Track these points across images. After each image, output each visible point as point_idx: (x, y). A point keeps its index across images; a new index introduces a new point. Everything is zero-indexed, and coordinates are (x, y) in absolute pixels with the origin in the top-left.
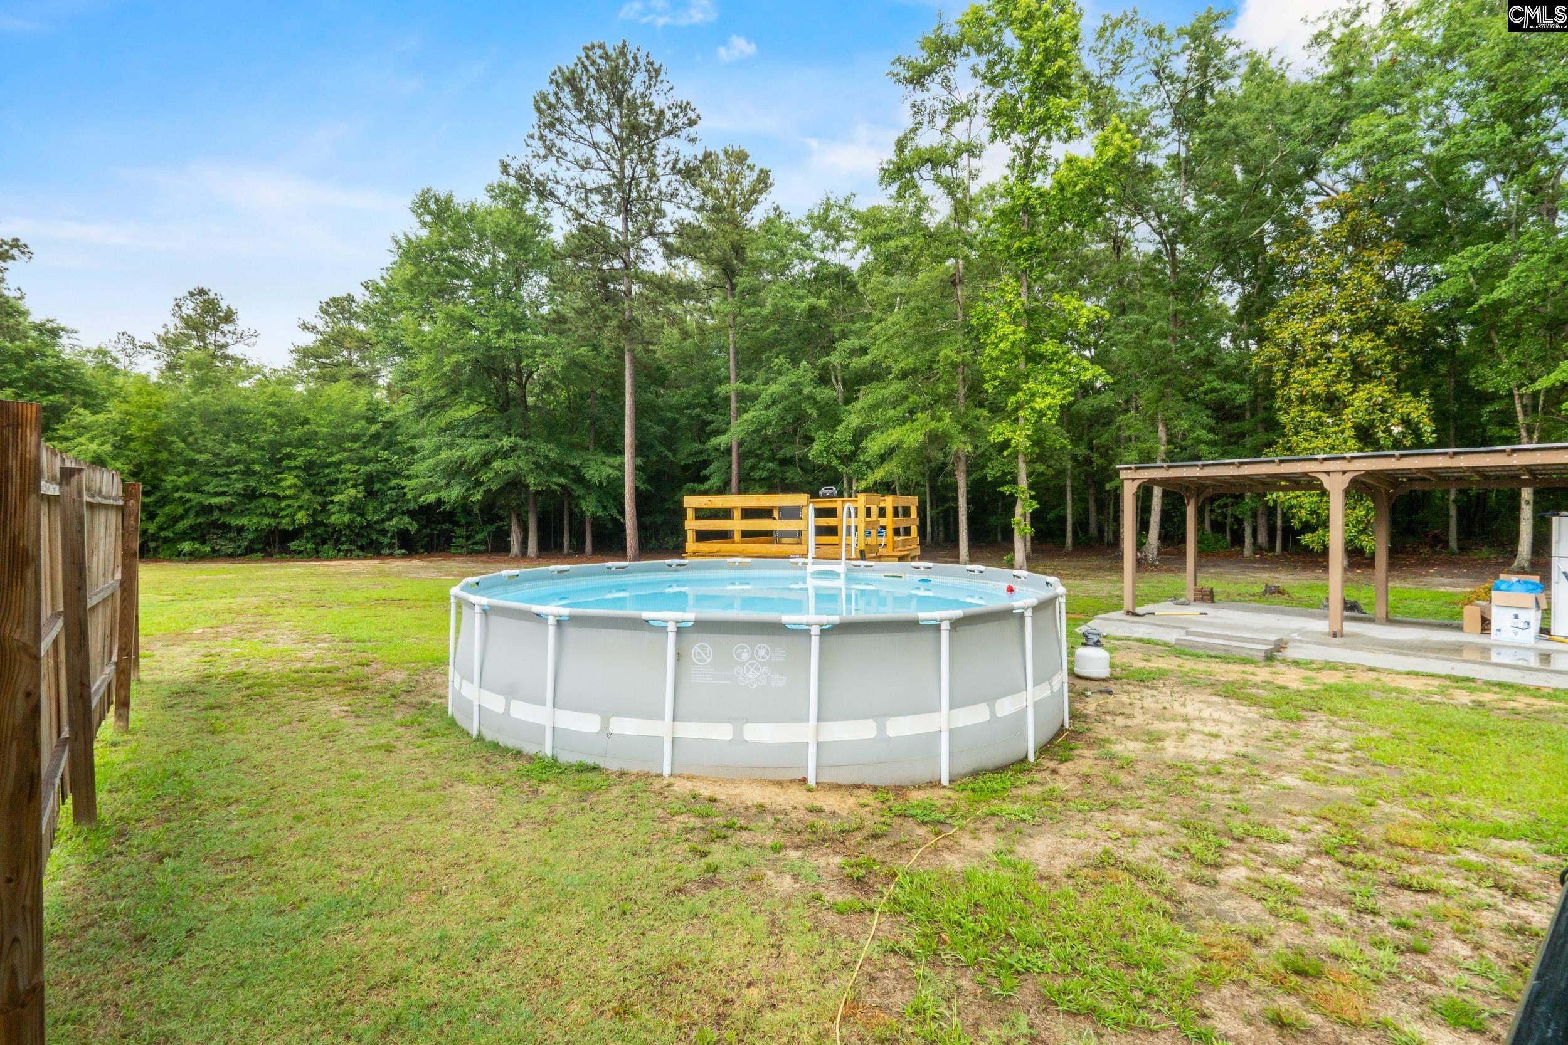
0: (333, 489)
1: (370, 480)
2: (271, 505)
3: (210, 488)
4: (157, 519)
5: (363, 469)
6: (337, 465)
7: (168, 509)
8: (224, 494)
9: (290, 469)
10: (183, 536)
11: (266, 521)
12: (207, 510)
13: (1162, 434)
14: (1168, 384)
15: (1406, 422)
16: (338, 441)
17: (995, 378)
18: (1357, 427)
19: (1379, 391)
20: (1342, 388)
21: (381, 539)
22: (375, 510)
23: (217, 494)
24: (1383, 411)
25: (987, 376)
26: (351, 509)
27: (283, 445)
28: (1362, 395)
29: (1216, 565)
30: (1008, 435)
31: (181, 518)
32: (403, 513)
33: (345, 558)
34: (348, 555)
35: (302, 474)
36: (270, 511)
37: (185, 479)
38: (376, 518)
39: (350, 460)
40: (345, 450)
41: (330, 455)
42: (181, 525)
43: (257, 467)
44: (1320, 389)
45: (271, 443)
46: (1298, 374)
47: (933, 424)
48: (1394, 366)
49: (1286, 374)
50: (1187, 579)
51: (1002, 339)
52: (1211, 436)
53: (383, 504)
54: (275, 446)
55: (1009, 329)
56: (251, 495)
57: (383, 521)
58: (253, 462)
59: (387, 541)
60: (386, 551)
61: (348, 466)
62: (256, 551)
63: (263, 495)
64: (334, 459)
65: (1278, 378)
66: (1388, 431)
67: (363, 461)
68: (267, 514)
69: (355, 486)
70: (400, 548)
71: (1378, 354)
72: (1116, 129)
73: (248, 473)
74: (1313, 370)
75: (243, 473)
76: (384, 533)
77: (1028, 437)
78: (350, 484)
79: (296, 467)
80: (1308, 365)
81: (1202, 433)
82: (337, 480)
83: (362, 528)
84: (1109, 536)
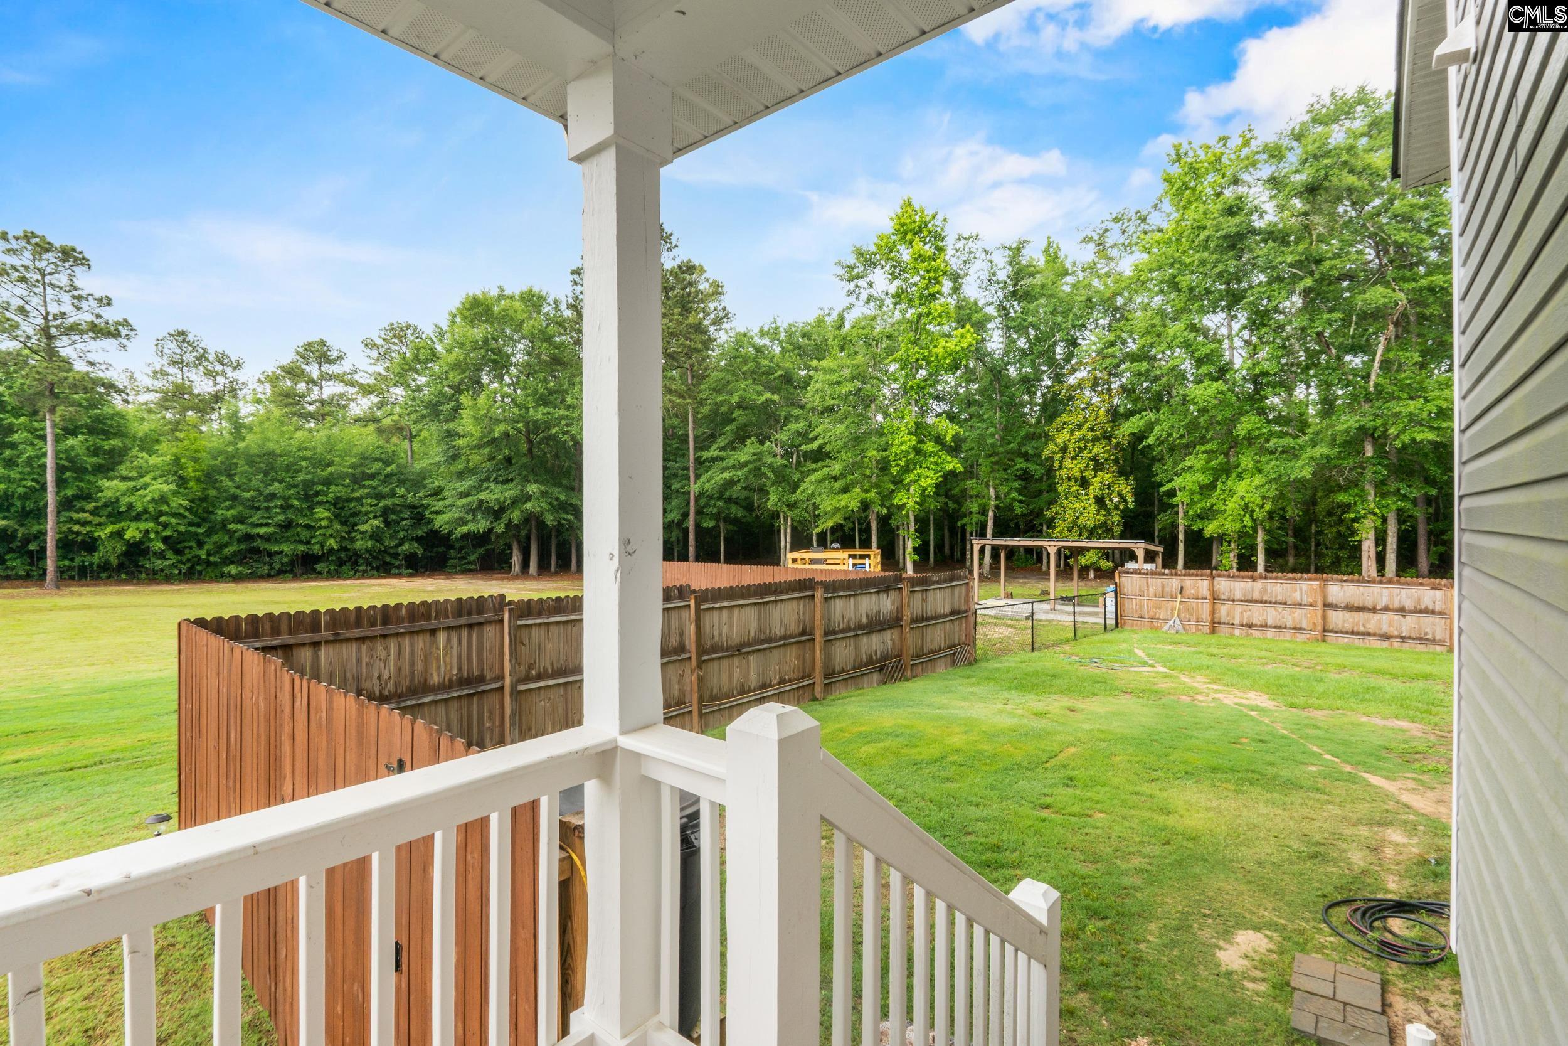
0: (356, 519)
1: (386, 512)
2: (305, 534)
3: (254, 520)
4: (206, 547)
5: (382, 503)
6: (359, 500)
7: (215, 538)
8: (267, 525)
9: (321, 503)
10: (227, 561)
11: (301, 548)
12: (248, 537)
13: (992, 493)
14: (996, 463)
15: (1120, 495)
16: (357, 480)
17: (898, 465)
18: (1095, 497)
19: (1107, 477)
20: (1089, 474)
21: (393, 561)
22: (392, 537)
23: (261, 525)
24: (1109, 489)
25: (893, 464)
26: (371, 537)
27: (314, 484)
28: (1098, 479)
29: (1025, 577)
30: (905, 501)
31: (226, 545)
32: (412, 539)
33: (363, 577)
34: (364, 575)
35: (332, 508)
36: (303, 538)
37: (232, 512)
38: (393, 544)
39: (369, 496)
40: (364, 486)
41: (353, 490)
42: (228, 551)
43: (296, 503)
44: (1078, 475)
45: (304, 482)
46: (1067, 463)
47: (863, 495)
48: (1116, 461)
49: (1061, 463)
50: (1002, 586)
51: (902, 443)
52: (1021, 498)
53: (396, 532)
54: (308, 484)
55: (906, 438)
56: (287, 525)
57: (397, 546)
58: (289, 497)
59: (397, 563)
60: (394, 571)
61: (369, 501)
62: (286, 572)
63: (298, 525)
64: (357, 495)
65: (1057, 464)
66: (1111, 500)
67: (380, 496)
68: (301, 542)
69: (375, 517)
70: (407, 568)
71: (1107, 455)
72: (969, 331)
73: (287, 507)
74: (1075, 462)
75: (281, 507)
76: (396, 556)
77: (916, 502)
78: (371, 515)
79: (327, 502)
80: (1072, 458)
81: (1015, 495)
82: (360, 512)
83: (380, 551)
84: (958, 555)
